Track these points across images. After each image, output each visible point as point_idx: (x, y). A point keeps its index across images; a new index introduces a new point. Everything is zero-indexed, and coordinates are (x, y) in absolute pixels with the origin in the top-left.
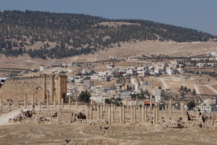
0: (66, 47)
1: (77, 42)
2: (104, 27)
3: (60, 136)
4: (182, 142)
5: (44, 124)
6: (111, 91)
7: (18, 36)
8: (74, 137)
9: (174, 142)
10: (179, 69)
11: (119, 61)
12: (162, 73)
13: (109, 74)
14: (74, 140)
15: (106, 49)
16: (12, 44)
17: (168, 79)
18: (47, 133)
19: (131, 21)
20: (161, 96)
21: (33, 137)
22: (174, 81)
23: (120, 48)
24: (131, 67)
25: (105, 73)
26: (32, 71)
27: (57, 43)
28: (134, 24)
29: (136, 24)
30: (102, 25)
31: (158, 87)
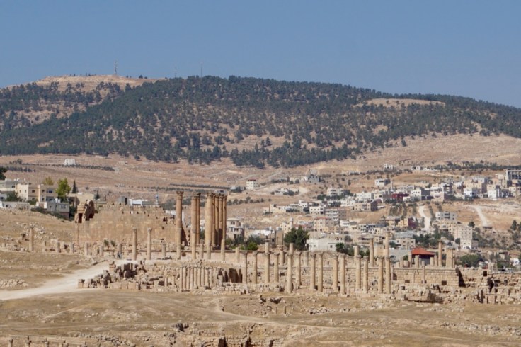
0: (302, 146)
1: (324, 137)
2: (377, 109)
3: (171, 317)
4: (420, 331)
5: (149, 292)
6: (378, 229)
7: (212, 125)
8: (200, 319)
9: (401, 332)
10: (512, 189)
11: (400, 173)
12: (479, 196)
13: (377, 197)
14: (196, 325)
15: (378, 149)
16: (201, 139)
17: (490, 207)
18: (145, 309)
19: (429, 98)
20: (474, 239)
21: (114, 318)
22: (502, 210)
23: (406, 148)
24: (421, 184)
25: (368, 195)
26: (233, 191)
27: (286, 137)
28: (434, 103)
29: (437, 103)
30: (372, 104)
31: (468, 223)
